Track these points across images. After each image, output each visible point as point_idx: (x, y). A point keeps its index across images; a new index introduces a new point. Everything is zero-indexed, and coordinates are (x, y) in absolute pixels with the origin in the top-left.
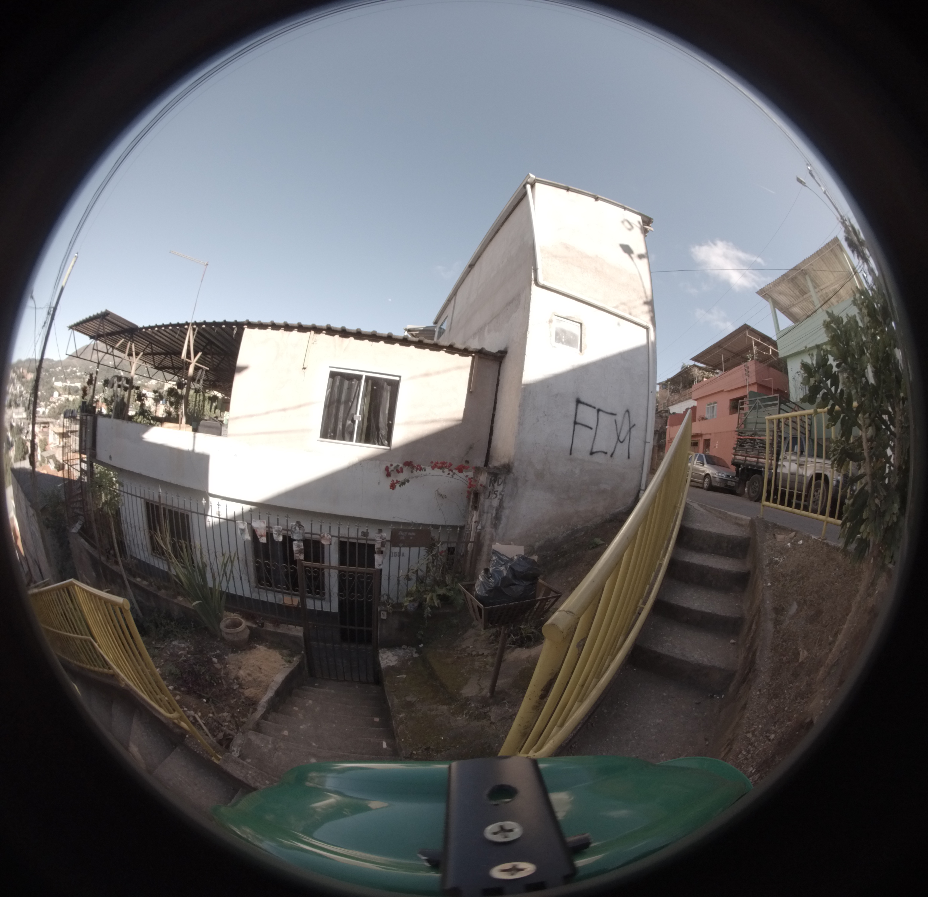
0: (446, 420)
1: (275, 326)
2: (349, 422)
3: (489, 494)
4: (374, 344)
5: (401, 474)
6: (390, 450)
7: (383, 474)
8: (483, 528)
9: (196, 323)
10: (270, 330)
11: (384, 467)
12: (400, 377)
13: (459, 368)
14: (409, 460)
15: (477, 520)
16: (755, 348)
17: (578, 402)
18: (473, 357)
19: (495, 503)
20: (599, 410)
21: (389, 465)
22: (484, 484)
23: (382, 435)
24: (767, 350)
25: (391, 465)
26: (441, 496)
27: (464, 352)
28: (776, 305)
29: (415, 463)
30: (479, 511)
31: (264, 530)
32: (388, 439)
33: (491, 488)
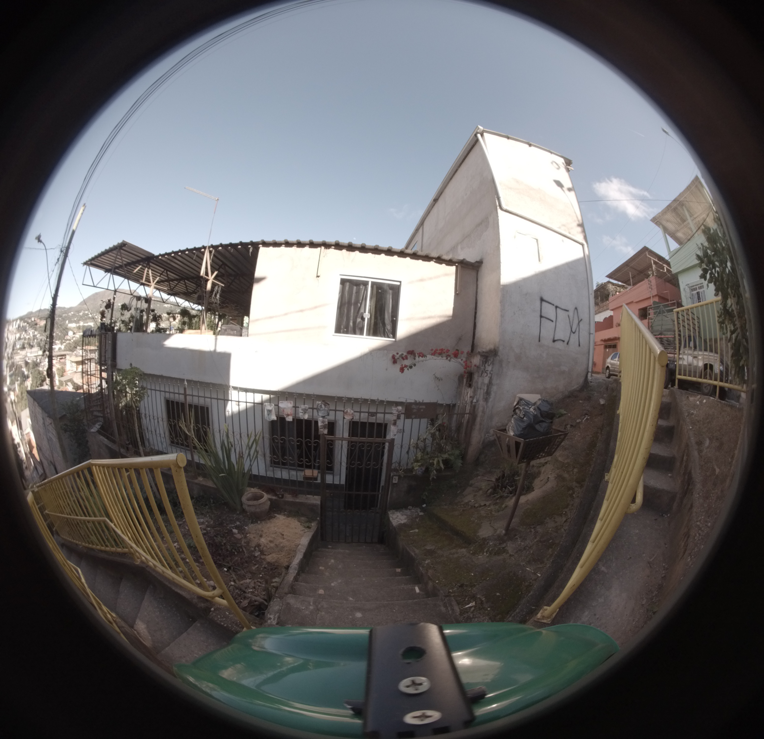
0: (440, 317)
1: (288, 244)
2: (359, 320)
3: (482, 373)
4: (377, 256)
5: (406, 361)
6: (395, 341)
7: (390, 362)
8: (477, 401)
9: (212, 246)
10: (284, 247)
11: (391, 355)
12: (400, 282)
13: (446, 275)
14: (411, 350)
15: (472, 395)
16: (654, 266)
17: (542, 300)
18: (457, 267)
19: (486, 380)
20: (557, 307)
21: (396, 354)
22: (478, 364)
23: (388, 330)
24: (663, 268)
25: (397, 354)
26: (438, 379)
27: (450, 263)
28: (666, 230)
29: (417, 351)
30: (473, 388)
31: (291, 410)
32: (394, 333)
33: (482, 368)
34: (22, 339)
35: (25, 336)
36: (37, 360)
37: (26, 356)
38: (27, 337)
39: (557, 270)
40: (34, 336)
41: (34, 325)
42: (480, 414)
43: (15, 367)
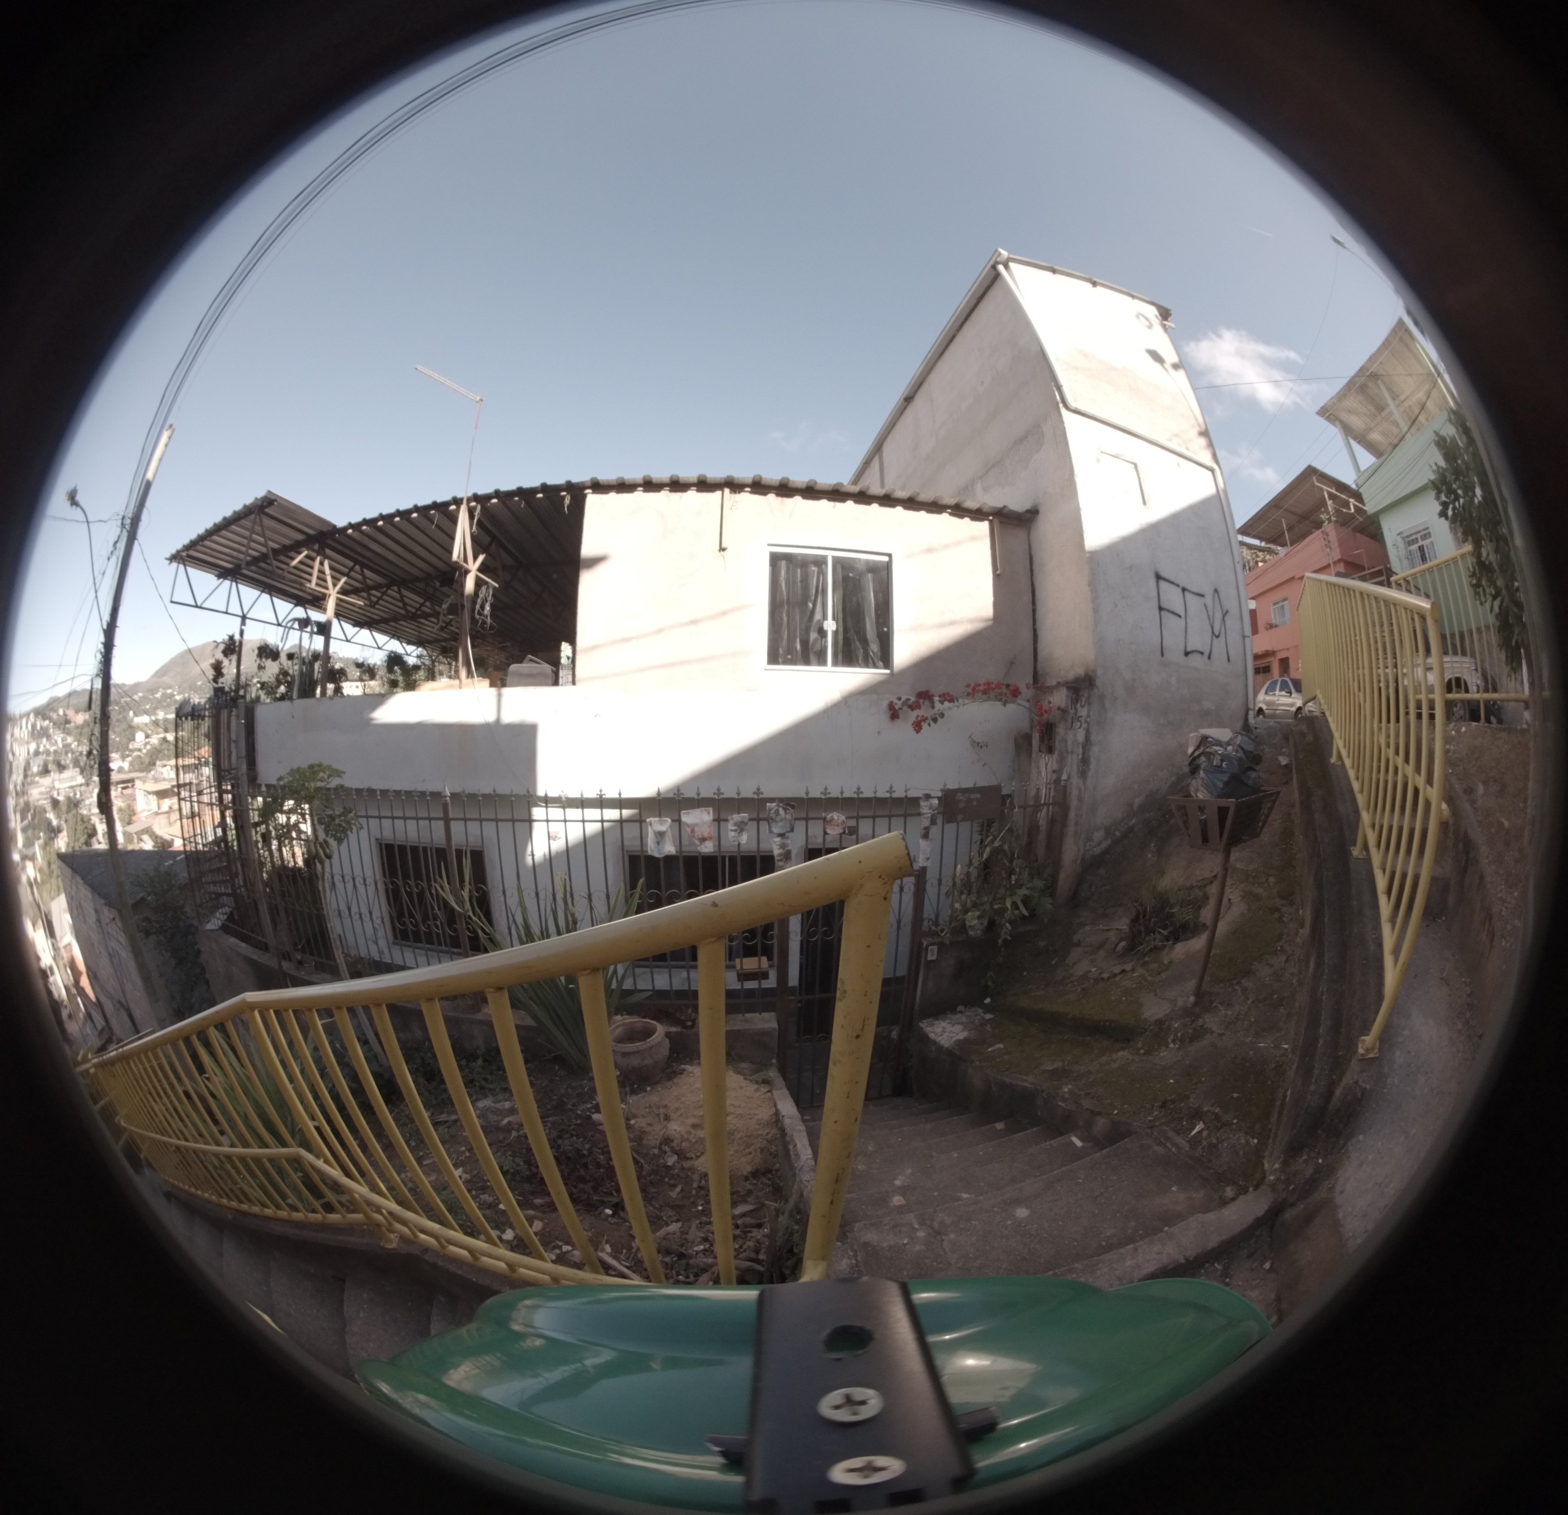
0: (971, 621)
1: (650, 485)
2: (815, 636)
3: (1072, 723)
5: (919, 710)
6: (892, 674)
7: (885, 717)
8: (1068, 778)
9: (475, 499)
10: (641, 493)
11: (885, 704)
12: (890, 555)
13: (974, 538)
14: (924, 689)
15: (1056, 766)
16: (1329, 502)
17: (1158, 577)
18: (991, 522)
19: (1081, 736)
20: (1184, 590)
21: (895, 701)
22: (1063, 705)
23: (873, 652)
24: (1346, 505)
25: (898, 699)
26: (978, 745)
27: (977, 515)
28: (1348, 430)
29: (937, 690)
30: (1057, 753)
31: (709, 827)
32: (886, 658)
33: (1072, 711)
34: (43, 753)
35: (48, 746)
36: (75, 794)
37: (53, 788)
38: (52, 749)
39: (1175, 521)
40: (67, 746)
41: (64, 724)
42: (1074, 803)
43: (32, 811)
